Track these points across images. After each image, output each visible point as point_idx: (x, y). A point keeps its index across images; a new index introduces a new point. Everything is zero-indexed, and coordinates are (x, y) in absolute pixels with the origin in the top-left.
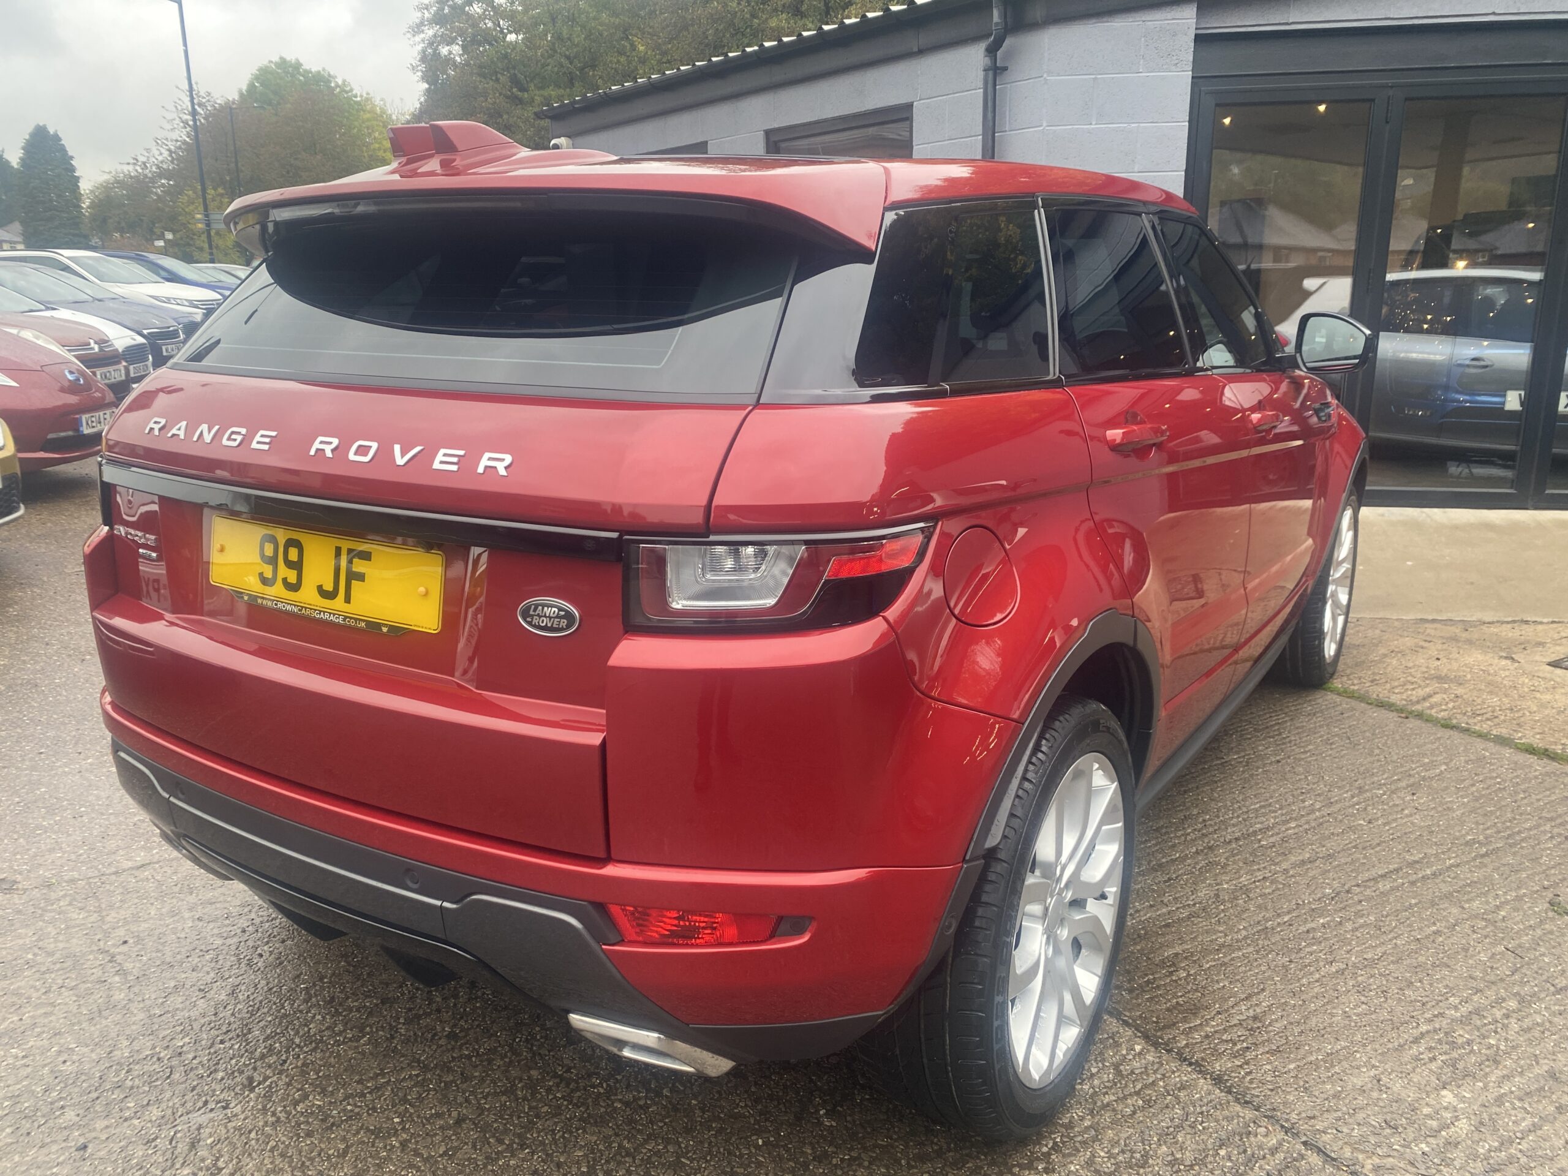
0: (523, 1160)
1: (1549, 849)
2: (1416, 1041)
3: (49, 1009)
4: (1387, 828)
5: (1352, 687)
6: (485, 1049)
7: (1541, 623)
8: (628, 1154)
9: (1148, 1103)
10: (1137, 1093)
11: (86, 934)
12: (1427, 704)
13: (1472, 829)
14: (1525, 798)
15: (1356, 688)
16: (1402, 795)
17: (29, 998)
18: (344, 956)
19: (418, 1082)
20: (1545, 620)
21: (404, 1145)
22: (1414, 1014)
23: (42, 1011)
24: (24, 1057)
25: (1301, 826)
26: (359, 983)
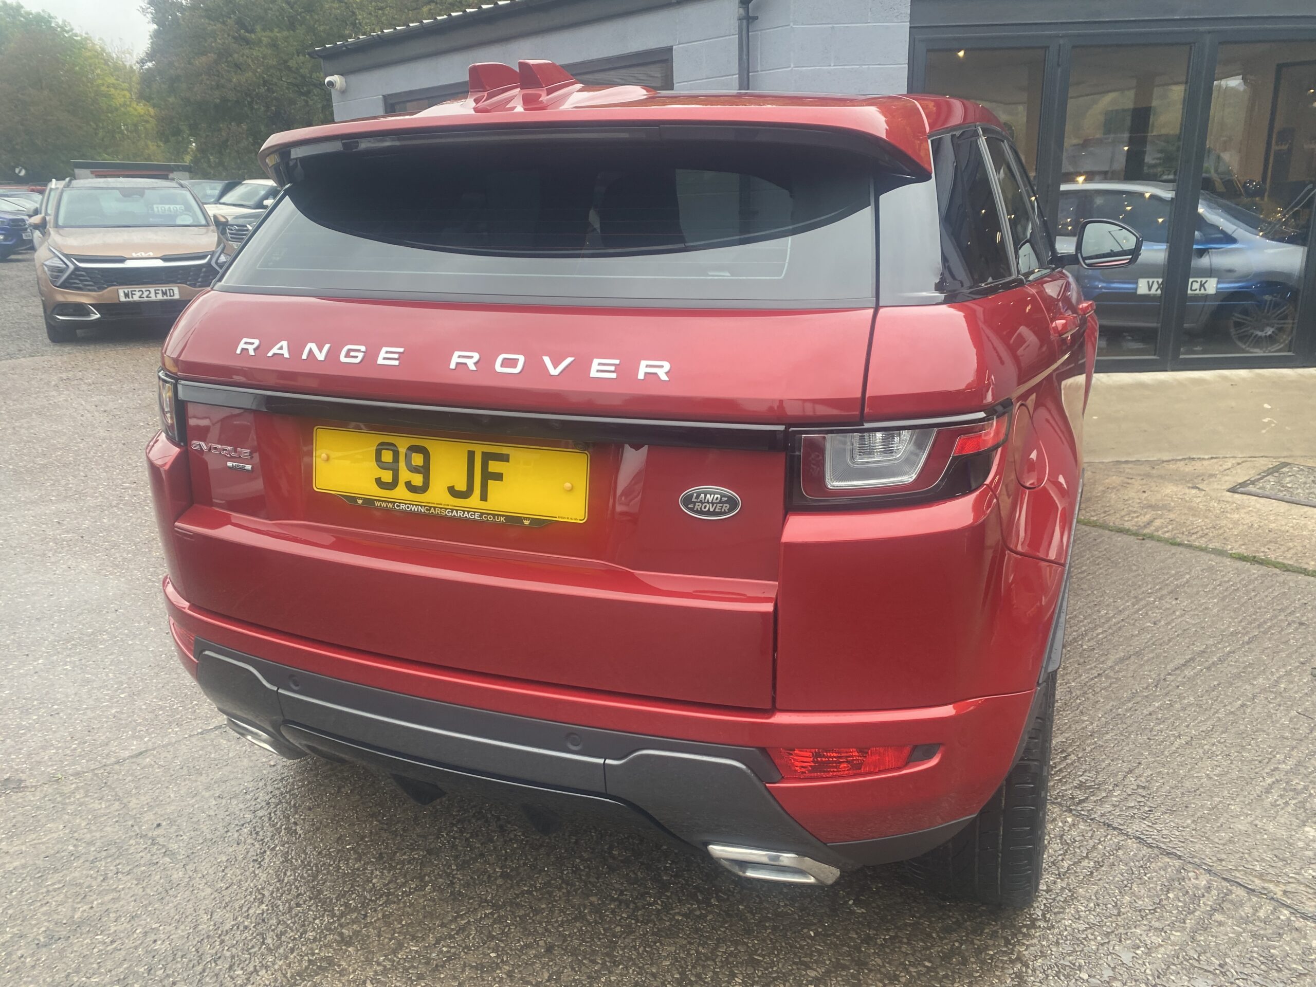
0: (622, 975)
1: (1291, 633)
2: (1268, 791)
3: (115, 895)
4: (1170, 627)
5: (1092, 518)
6: (541, 884)
7: (1204, 459)
8: (707, 959)
9: (1099, 865)
10: (1087, 857)
11: (117, 822)
12: (1153, 528)
13: (1230, 623)
14: (1256, 595)
15: (1095, 518)
16: (1168, 599)
17: (90, 886)
18: (373, 815)
19: (495, 919)
20: (1206, 457)
21: (510, 975)
22: (1257, 770)
23: (110, 897)
24: (112, 942)
25: (1106, 631)
26: (398, 838)
